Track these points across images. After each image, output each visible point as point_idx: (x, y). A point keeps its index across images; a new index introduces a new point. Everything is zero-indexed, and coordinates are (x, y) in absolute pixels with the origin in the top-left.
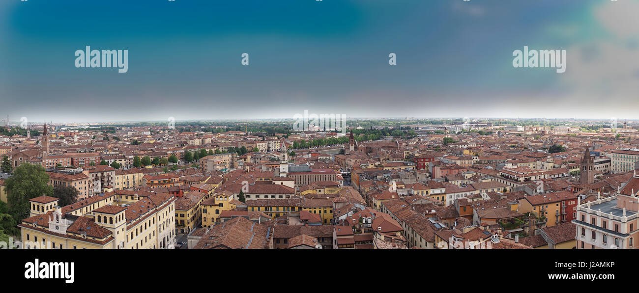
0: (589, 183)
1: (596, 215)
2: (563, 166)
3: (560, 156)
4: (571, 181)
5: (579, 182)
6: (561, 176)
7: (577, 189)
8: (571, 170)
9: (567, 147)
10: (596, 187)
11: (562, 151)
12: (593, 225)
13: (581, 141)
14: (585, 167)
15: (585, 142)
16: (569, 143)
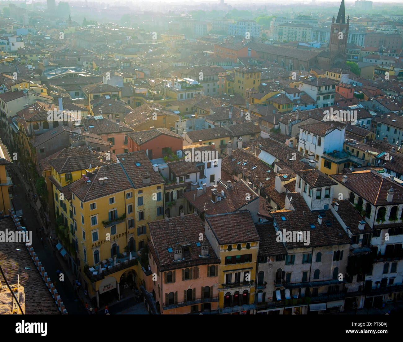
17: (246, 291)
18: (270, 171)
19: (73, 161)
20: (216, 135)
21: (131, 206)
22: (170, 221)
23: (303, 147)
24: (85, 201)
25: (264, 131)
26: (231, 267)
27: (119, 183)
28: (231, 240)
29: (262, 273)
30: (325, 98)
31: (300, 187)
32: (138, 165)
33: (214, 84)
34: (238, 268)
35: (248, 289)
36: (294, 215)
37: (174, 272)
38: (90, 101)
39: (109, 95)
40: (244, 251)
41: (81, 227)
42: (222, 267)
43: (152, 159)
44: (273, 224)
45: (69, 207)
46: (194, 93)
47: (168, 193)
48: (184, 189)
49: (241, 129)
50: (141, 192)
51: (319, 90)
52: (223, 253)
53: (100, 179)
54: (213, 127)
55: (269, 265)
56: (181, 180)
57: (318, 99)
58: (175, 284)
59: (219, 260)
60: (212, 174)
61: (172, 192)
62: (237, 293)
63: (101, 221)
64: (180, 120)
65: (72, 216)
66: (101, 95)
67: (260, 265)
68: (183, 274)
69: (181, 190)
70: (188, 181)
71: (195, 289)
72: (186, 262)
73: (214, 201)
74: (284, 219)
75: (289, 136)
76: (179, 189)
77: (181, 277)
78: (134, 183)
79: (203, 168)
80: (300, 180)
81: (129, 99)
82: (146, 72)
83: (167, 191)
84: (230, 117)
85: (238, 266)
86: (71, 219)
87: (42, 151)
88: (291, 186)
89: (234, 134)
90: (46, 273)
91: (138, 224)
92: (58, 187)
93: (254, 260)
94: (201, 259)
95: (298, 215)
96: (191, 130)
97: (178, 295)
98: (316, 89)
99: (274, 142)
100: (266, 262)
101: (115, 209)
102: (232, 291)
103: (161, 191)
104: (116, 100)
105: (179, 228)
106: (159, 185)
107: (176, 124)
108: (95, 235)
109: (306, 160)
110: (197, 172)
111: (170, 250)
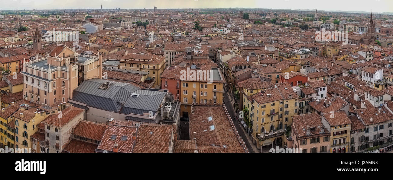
0: (38, 50)
1: (34, 68)
2: (24, 40)
3: (23, 33)
4: (28, 48)
5: (33, 49)
6: (23, 45)
7: (31, 53)
8: (29, 42)
9: (29, 27)
10: (42, 52)
11: (26, 30)
12: (32, 74)
13: (37, 24)
14: (36, 40)
15: (40, 25)
16: (31, 26)
17: (344, 147)
18: (350, 91)
19: (254, 85)
20: (321, 75)
21: (282, 108)
22: (303, 116)
23: (364, 79)
24: (260, 104)
25: (345, 73)
26: (336, 137)
27: (277, 97)
28: (336, 125)
29: (353, 138)
30: (369, 57)
31: (367, 98)
32: (286, 89)
33: (317, 51)
34: (340, 137)
35: (345, 146)
36: (367, 110)
37: (306, 140)
38: (259, 57)
39: (268, 55)
40: (343, 129)
41: (256, 115)
42: (332, 137)
43: (292, 86)
44: (356, 115)
45: (251, 106)
46: (308, 55)
47: (301, 102)
48: (309, 101)
49: (333, 72)
50: (287, 101)
51: (367, 53)
52: (332, 131)
53: (268, 95)
54: (319, 71)
55: (356, 134)
56: (307, 97)
57: (366, 57)
58: (307, 145)
59: (331, 134)
60: (322, 94)
61: (303, 102)
62: (340, 148)
63: (266, 114)
64: (302, 68)
65: (251, 110)
66: (265, 55)
67: (352, 135)
68: (310, 141)
69: (307, 101)
70: (311, 97)
71: (317, 148)
72: (312, 135)
73: (325, 107)
74: (362, 112)
75: (357, 75)
76: (306, 101)
77: (309, 142)
78: (284, 97)
79: (318, 91)
80: (368, 94)
81: (277, 57)
82: (284, 45)
83: (300, 102)
84: (327, 67)
85: (340, 136)
86: (251, 111)
87: (238, 78)
88: (363, 98)
89: (329, 75)
90: (238, 134)
91: (285, 116)
92: (246, 96)
93: (348, 133)
94: (320, 134)
95: (368, 110)
96: (308, 73)
97: (308, 150)
98: (365, 53)
99: (349, 78)
100: (354, 133)
101: (274, 109)
102: (337, 148)
103: (297, 101)
104: (271, 58)
105: (308, 120)
106: (297, 99)
107: (300, 70)
108: (263, 120)
109: (368, 85)
110: (315, 93)
111: (304, 130)
